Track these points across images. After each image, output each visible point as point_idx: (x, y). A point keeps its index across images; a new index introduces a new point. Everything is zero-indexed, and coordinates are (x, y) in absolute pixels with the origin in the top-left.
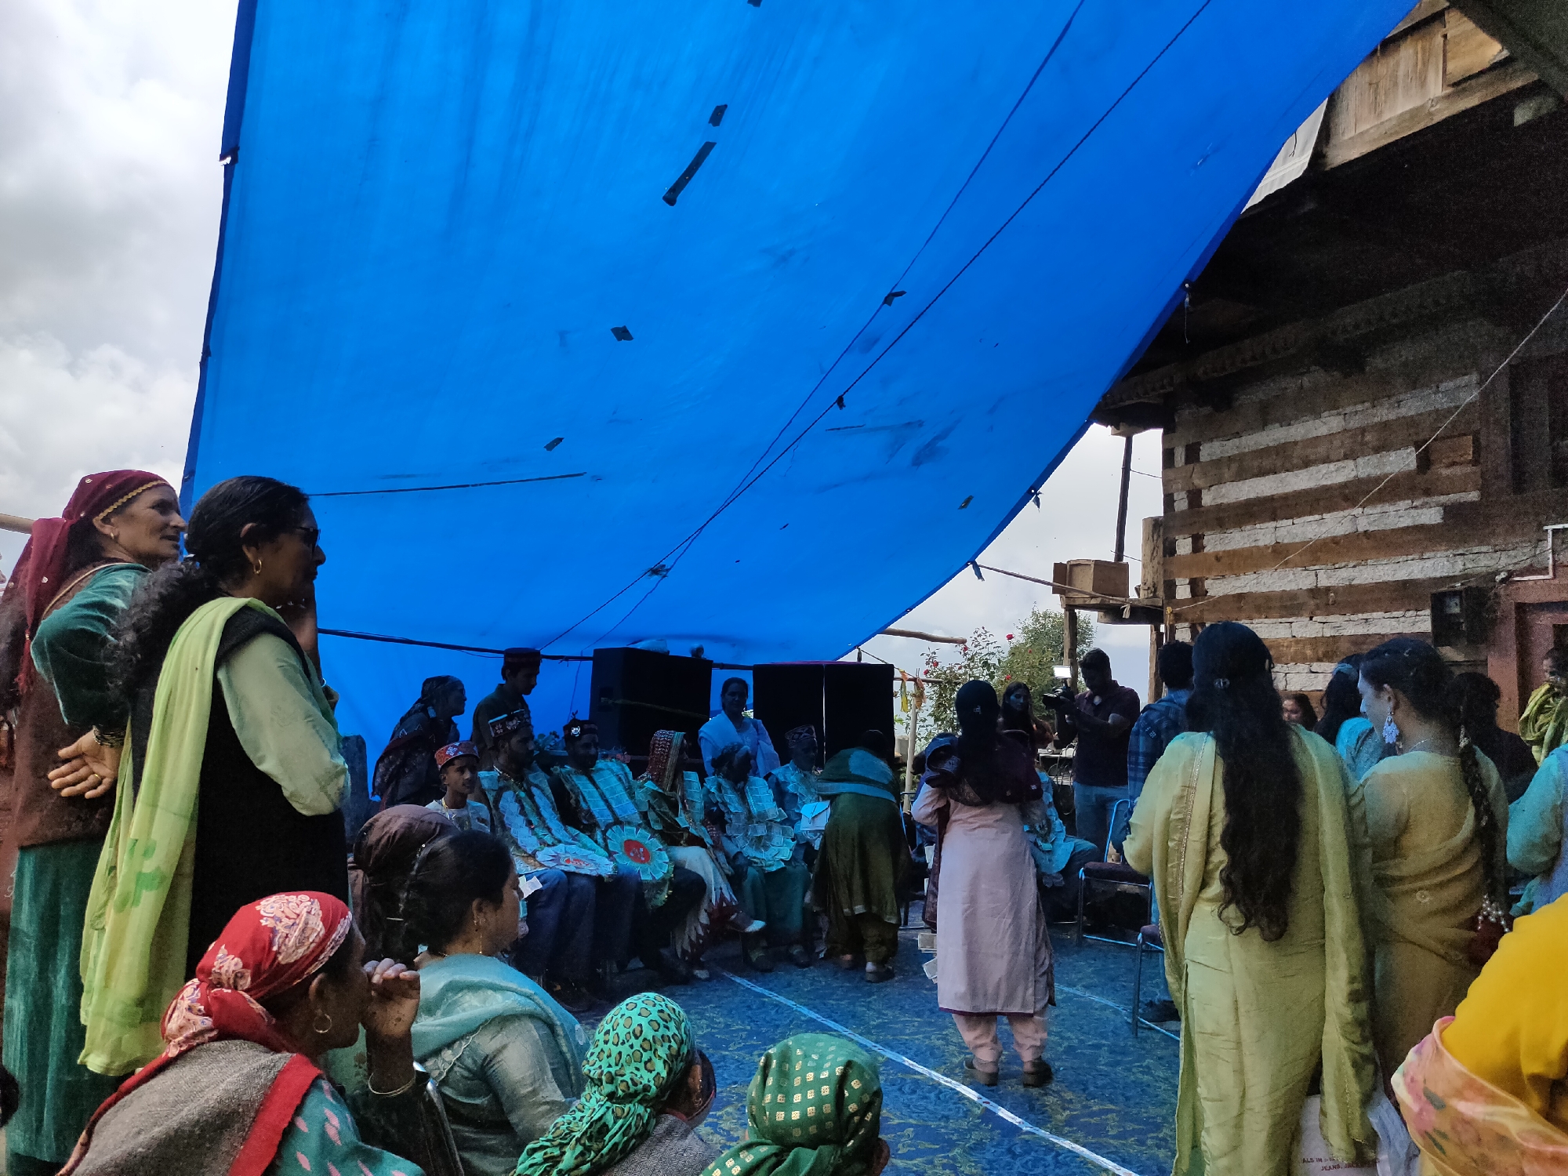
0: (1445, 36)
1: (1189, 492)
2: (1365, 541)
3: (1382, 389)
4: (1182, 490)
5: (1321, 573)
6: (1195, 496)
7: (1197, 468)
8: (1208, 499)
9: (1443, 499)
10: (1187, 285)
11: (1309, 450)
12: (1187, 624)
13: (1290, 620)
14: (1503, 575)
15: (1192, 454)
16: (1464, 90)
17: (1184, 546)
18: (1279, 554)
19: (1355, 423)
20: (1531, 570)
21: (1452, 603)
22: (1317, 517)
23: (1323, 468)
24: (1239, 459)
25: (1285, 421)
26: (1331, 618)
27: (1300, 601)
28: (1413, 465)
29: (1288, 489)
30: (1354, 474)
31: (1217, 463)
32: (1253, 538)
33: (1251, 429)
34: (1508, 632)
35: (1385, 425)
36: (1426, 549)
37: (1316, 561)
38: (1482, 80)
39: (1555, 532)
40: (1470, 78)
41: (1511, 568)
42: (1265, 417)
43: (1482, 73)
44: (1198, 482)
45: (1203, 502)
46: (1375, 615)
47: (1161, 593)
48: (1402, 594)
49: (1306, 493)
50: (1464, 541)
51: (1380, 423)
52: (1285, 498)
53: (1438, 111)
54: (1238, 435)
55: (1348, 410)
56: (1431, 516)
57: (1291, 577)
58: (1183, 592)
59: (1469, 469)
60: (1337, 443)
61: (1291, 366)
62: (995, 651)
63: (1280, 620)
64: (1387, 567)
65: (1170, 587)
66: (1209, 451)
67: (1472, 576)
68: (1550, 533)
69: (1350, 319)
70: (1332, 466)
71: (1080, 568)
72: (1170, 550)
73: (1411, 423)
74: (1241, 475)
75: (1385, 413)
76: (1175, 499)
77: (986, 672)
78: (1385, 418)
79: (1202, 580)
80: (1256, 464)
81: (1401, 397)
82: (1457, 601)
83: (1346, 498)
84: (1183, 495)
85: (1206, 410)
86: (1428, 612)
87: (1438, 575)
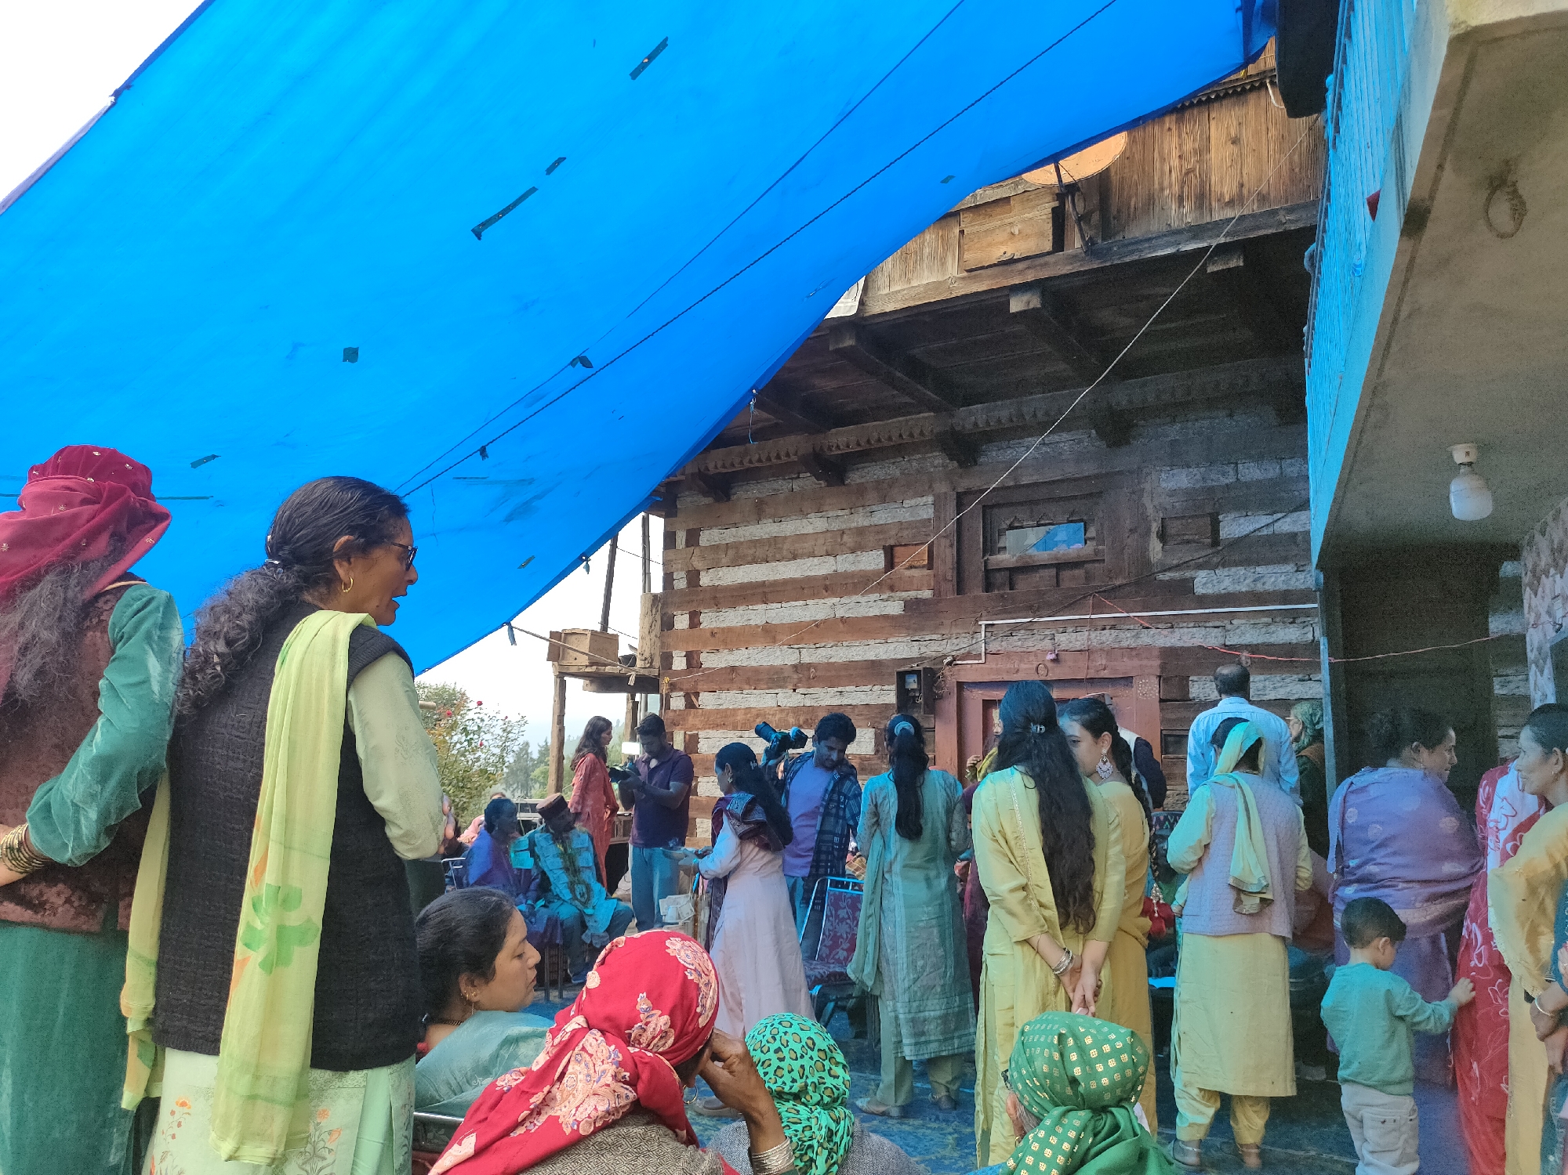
0: (962, 232)
1: (688, 572)
2: (841, 625)
3: (858, 498)
4: (682, 570)
5: (804, 651)
6: (693, 577)
7: (697, 551)
8: (705, 580)
9: (904, 594)
10: (754, 391)
11: (797, 545)
12: (682, 693)
13: (776, 691)
14: (949, 659)
15: (693, 539)
16: (975, 277)
17: (682, 622)
18: (769, 634)
19: (836, 526)
20: (968, 656)
21: (912, 680)
22: (801, 603)
23: (810, 561)
24: (736, 546)
25: (778, 519)
26: (811, 690)
27: (786, 675)
28: (882, 565)
29: (778, 577)
30: (834, 568)
31: (715, 548)
32: (746, 618)
33: (747, 522)
34: (950, 705)
35: (860, 531)
36: (891, 635)
37: (798, 641)
38: (989, 271)
39: (987, 626)
40: (982, 268)
41: (954, 653)
42: (759, 511)
43: (990, 266)
44: (697, 564)
45: (701, 583)
46: (848, 688)
47: (657, 663)
48: (872, 671)
49: (793, 581)
50: (921, 629)
51: (857, 528)
52: (775, 584)
53: (958, 288)
54: (736, 525)
55: (830, 514)
56: (895, 608)
57: (778, 653)
58: (679, 663)
59: (926, 572)
60: (821, 541)
61: (784, 470)
62: (475, 717)
63: (767, 691)
64: (858, 648)
65: (667, 659)
66: (707, 538)
67: (925, 658)
68: (983, 627)
69: (841, 439)
70: (816, 559)
71: (574, 637)
72: (668, 624)
73: (880, 529)
74: (736, 562)
75: (860, 520)
76: (675, 577)
77: (464, 738)
78: (860, 524)
79: (699, 653)
80: (751, 552)
81: (874, 508)
82: (915, 678)
83: (826, 589)
84: (683, 574)
85: (708, 500)
86: (894, 687)
87: (899, 657)
